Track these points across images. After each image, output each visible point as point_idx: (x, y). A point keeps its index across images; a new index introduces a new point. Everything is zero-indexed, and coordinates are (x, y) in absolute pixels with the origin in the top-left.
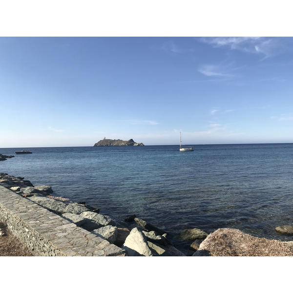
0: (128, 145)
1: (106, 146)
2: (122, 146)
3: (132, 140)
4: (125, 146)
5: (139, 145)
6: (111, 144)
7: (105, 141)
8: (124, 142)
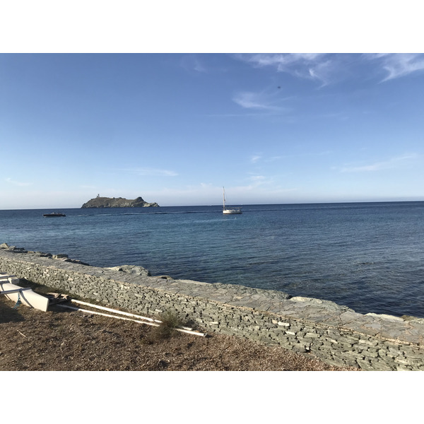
0: (135, 206)
1: (99, 208)
2: (125, 207)
3: (140, 198)
4: (130, 207)
5: (151, 206)
6: (108, 204)
7: (99, 199)
8: (129, 201)
